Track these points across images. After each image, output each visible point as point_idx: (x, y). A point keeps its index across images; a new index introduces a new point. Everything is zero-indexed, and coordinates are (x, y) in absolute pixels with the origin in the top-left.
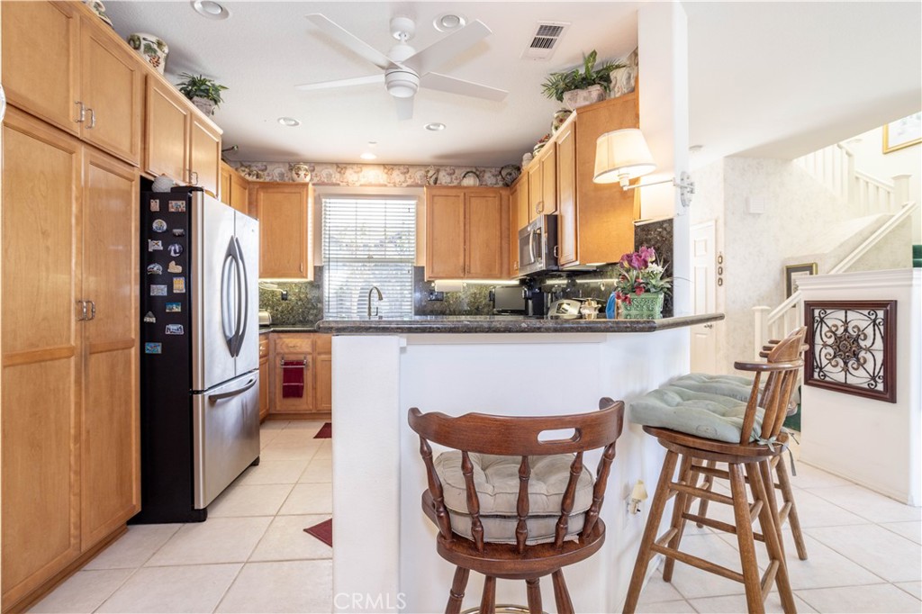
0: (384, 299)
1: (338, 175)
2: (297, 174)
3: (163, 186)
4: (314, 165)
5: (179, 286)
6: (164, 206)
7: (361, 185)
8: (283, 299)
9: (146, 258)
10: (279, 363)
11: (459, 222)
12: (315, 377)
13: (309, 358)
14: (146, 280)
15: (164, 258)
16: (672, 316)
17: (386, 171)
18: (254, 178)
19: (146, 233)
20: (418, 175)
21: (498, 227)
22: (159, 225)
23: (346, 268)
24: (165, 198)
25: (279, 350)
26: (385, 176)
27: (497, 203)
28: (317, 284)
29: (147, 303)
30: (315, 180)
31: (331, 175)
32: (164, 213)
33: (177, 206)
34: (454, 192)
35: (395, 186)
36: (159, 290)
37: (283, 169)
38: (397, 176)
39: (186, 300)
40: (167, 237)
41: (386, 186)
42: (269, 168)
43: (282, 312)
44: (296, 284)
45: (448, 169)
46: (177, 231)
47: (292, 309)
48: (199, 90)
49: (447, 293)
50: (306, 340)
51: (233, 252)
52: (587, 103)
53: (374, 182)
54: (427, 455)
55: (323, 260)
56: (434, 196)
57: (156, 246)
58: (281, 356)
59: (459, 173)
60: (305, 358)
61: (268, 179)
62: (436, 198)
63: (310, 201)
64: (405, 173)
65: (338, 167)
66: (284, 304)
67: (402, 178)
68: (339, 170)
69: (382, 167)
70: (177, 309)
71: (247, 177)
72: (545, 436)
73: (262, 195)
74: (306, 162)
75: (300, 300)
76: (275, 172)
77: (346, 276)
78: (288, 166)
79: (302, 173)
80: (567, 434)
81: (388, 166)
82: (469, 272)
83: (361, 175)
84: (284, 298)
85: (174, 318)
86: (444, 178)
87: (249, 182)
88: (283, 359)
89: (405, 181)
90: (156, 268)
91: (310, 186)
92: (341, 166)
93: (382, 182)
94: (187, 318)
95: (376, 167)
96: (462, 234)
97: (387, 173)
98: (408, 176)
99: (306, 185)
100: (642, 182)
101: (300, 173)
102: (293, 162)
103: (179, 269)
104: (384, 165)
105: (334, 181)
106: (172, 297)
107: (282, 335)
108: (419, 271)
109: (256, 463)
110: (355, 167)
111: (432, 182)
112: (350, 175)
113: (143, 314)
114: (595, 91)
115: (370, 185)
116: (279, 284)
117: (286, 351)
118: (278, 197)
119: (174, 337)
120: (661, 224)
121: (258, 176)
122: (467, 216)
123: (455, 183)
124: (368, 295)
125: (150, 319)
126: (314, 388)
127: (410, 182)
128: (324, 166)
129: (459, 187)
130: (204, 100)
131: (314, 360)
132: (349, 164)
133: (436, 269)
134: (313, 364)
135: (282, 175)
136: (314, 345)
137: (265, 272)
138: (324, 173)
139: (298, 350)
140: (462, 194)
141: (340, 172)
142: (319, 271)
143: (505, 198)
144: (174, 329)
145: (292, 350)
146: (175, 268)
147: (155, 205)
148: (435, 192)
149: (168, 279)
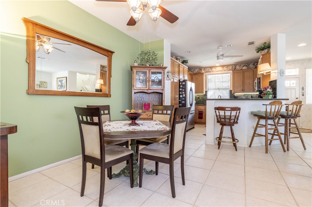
1: (210, 70)
3: (181, 80)
4: (205, 68)
5: (184, 95)
6: (182, 83)
9: (180, 91)
10: (198, 111)
11: (241, 78)
13: (204, 111)
14: (180, 95)
15: (182, 91)
16: (276, 98)
18: (192, 73)
19: (180, 88)
20: (231, 67)
21: (253, 79)
22: (181, 86)
24: (182, 82)
25: (198, 109)
26: (222, 69)
27: (253, 72)
28: (206, 95)
29: (180, 98)
30: (205, 71)
32: (182, 85)
33: (184, 83)
36: (181, 96)
37: (198, 70)
38: (225, 68)
39: (185, 98)
40: (182, 88)
41: (222, 71)
42: (195, 70)
44: (201, 95)
45: (239, 65)
46: (184, 87)
48: (184, 62)
51: (191, 90)
52: (264, 53)
54: (216, 112)
56: (234, 73)
57: (181, 89)
59: (242, 65)
61: (195, 72)
62: (235, 73)
63: (204, 76)
66: (199, 99)
67: (226, 69)
70: (184, 99)
71: (191, 73)
72: (227, 109)
73: (194, 76)
74: (203, 68)
75: (202, 98)
76: (196, 71)
79: (202, 71)
80: (230, 109)
82: (244, 91)
83: (216, 69)
84: (199, 98)
85: (183, 100)
86: (238, 67)
87: (191, 74)
89: (227, 69)
90: (181, 93)
91: (204, 73)
92: (211, 68)
93: (221, 70)
94: (185, 100)
96: (242, 82)
98: (228, 68)
99: (203, 73)
100: (271, 72)
102: (200, 68)
103: (184, 93)
104: (222, 66)
105: (210, 71)
106: (183, 97)
107: (198, 106)
108: (231, 91)
109: (194, 128)
111: (234, 69)
112: (214, 69)
113: (179, 100)
114: (266, 51)
116: (197, 95)
118: (197, 76)
119: (183, 103)
120: (274, 81)
121: (193, 72)
122: (244, 77)
123: (241, 68)
125: (180, 101)
127: (228, 69)
129: (242, 69)
130: (185, 63)
132: (213, 67)
133: (235, 91)
135: (198, 71)
137: (196, 93)
138: (207, 69)
139: (202, 109)
142: (206, 92)
144: (183, 102)
146: (183, 93)
147: (181, 83)
148: (235, 72)
149: (182, 94)
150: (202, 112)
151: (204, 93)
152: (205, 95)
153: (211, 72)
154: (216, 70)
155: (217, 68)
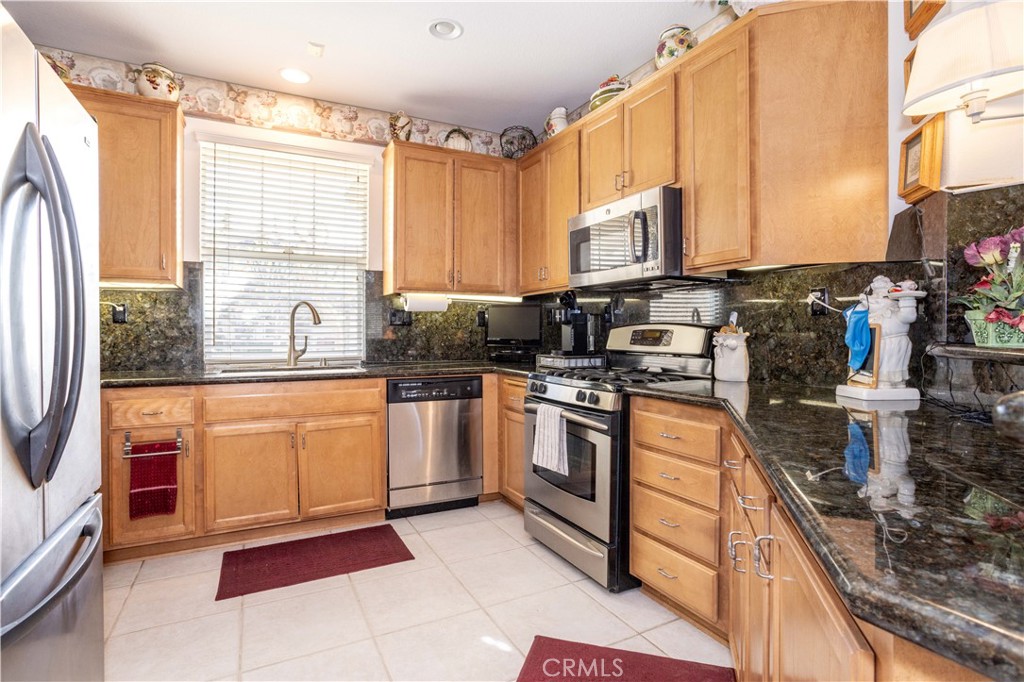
0: (323, 323)
1: (231, 105)
2: (152, 82)
7: (275, 128)
8: (115, 321)
12: (201, 469)
13: (189, 435)
17: (319, 110)
23: (249, 268)
26: (317, 120)
31: (217, 102)
34: (437, 157)
35: (335, 138)
38: (337, 122)
43: (115, 345)
47: (137, 338)
49: (417, 314)
50: (182, 400)
53: (297, 125)
55: (202, 251)
58: (123, 434)
60: (179, 435)
64: (351, 119)
65: (231, 89)
67: (346, 126)
68: (232, 94)
69: (313, 104)
77: (246, 281)
78: (124, 69)
81: (324, 104)
83: (275, 110)
88: (128, 440)
92: (238, 89)
93: (312, 127)
95: (302, 102)
97: (321, 115)
98: (356, 124)
101: (158, 80)
104: (317, 101)
105: (224, 113)
108: (375, 279)
110: (263, 94)
112: (253, 106)
115: (292, 130)
117: (136, 423)
124: (288, 317)
126: (200, 490)
127: (359, 134)
128: (204, 83)
131: (200, 438)
134: (196, 445)
136: (200, 409)
140: (450, 161)
141: (234, 99)
143: (509, 175)
145: (149, 421)
148: (409, 152)
150: (172, 446)
151: (180, 283)
152: (179, 293)
153: (232, 121)
154: (277, 122)
155: (282, 103)
